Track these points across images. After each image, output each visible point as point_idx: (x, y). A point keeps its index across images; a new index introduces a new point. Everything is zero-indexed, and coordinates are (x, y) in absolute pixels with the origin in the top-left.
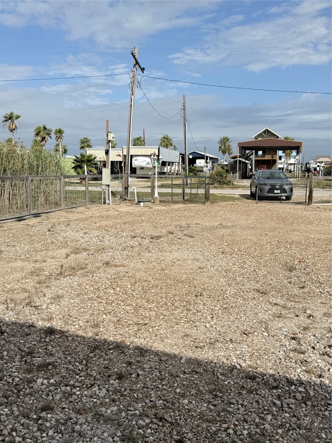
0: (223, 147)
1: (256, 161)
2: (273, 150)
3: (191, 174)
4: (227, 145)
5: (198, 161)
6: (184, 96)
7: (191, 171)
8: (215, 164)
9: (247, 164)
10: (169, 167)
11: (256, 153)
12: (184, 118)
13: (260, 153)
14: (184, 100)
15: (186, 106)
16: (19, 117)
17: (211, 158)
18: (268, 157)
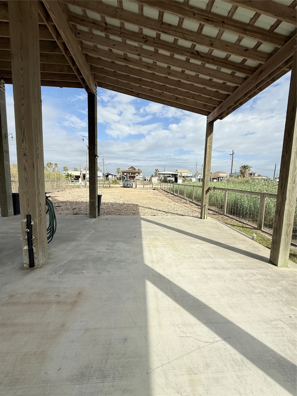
0: (118, 171)
1: (129, 176)
2: (135, 173)
3: (107, 180)
4: (119, 171)
5: (109, 176)
7: (107, 179)
8: (116, 177)
9: (125, 177)
10: (99, 178)
11: (129, 174)
13: (130, 174)
17: (114, 175)
18: (133, 175)
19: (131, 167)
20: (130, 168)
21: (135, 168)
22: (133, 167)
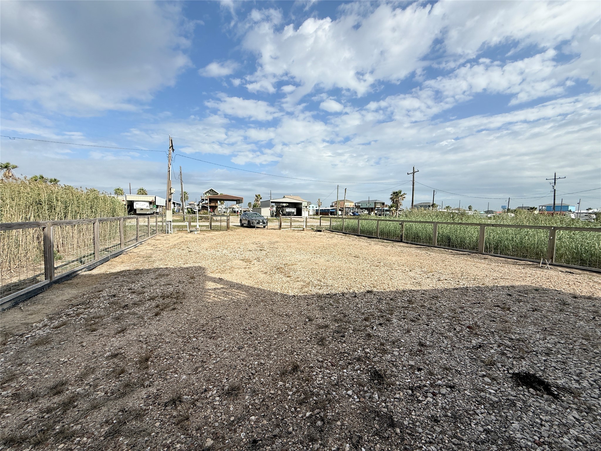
2: (216, 200)
6: (180, 167)
12: (181, 180)
14: (181, 170)
15: (182, 172)
16: (16, 167)
17: (177, 204)
19: (210, 190)
20: (207, 192)
22: (213, 190)
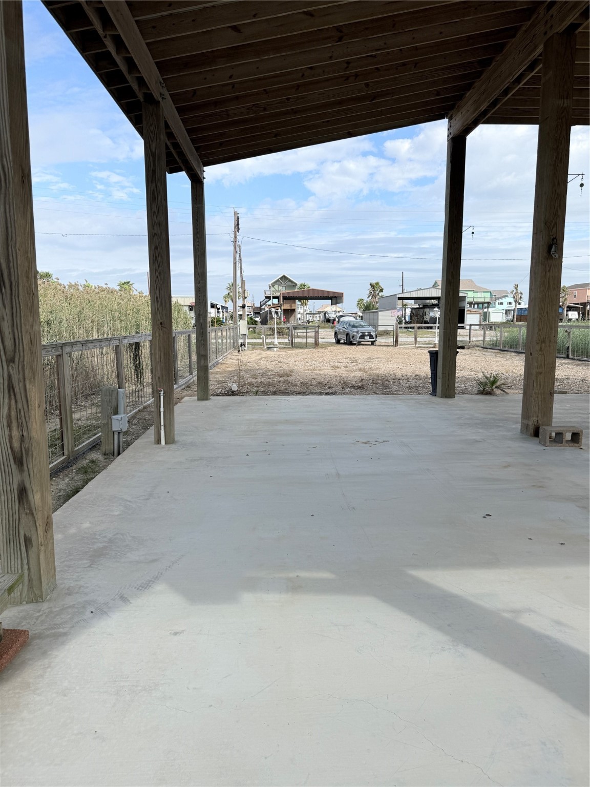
2: (292, 299)
20: (276, 282)
21: (292, 282)
22: (286, 278)
